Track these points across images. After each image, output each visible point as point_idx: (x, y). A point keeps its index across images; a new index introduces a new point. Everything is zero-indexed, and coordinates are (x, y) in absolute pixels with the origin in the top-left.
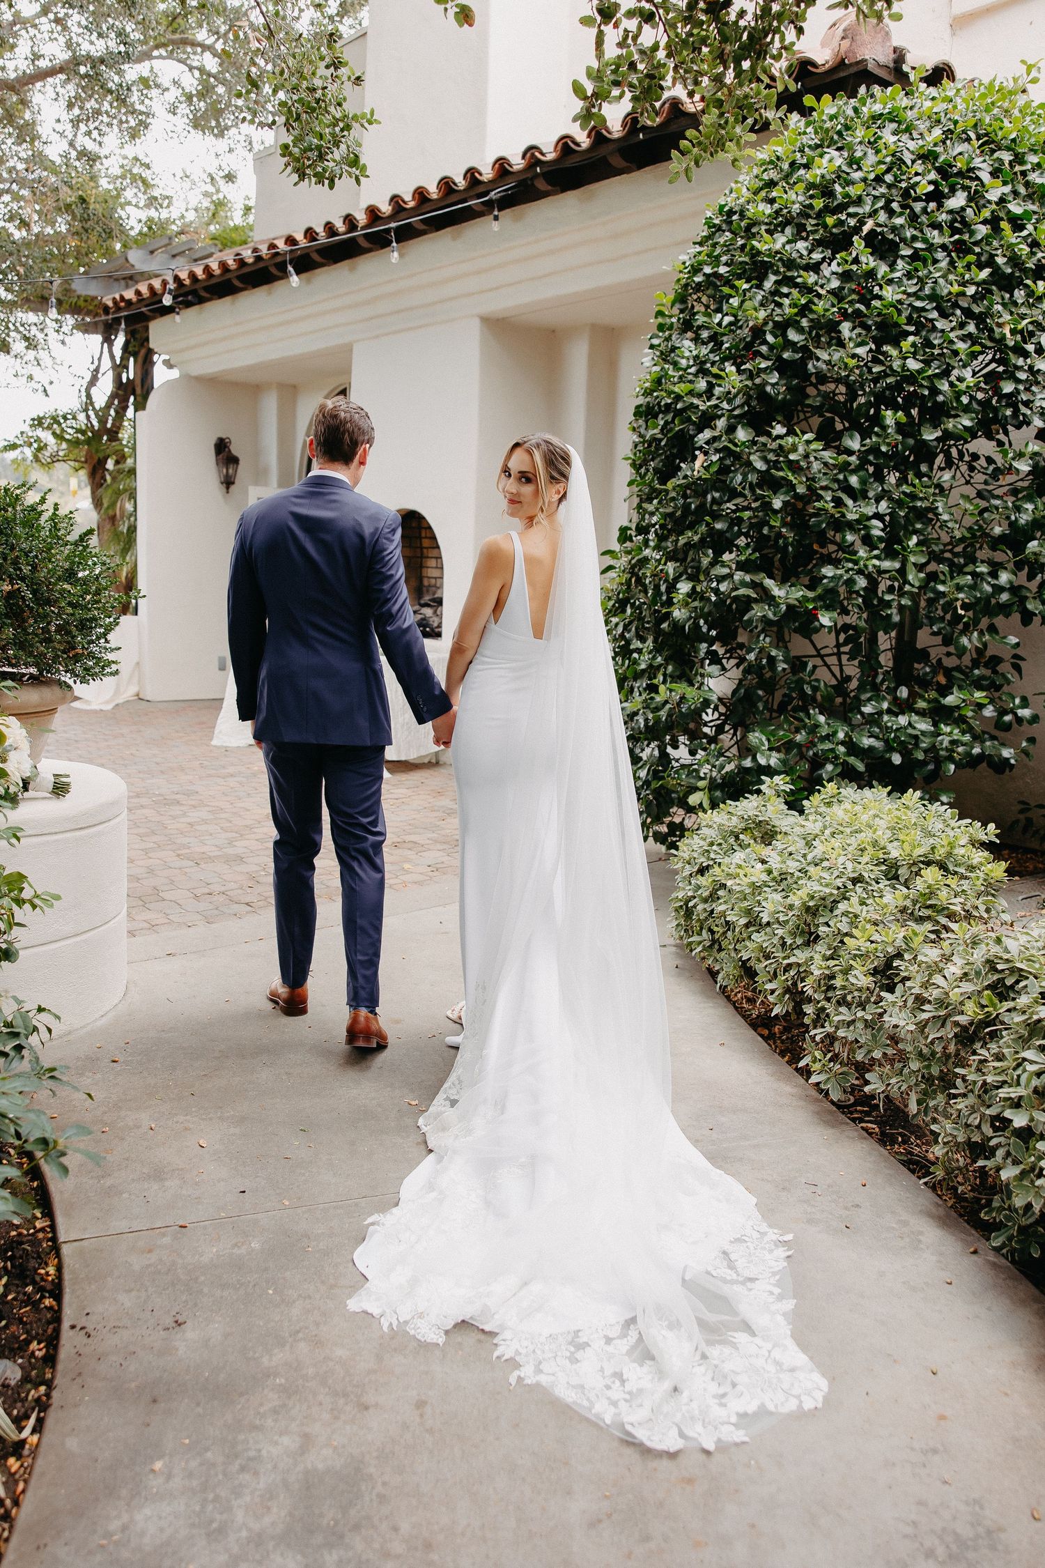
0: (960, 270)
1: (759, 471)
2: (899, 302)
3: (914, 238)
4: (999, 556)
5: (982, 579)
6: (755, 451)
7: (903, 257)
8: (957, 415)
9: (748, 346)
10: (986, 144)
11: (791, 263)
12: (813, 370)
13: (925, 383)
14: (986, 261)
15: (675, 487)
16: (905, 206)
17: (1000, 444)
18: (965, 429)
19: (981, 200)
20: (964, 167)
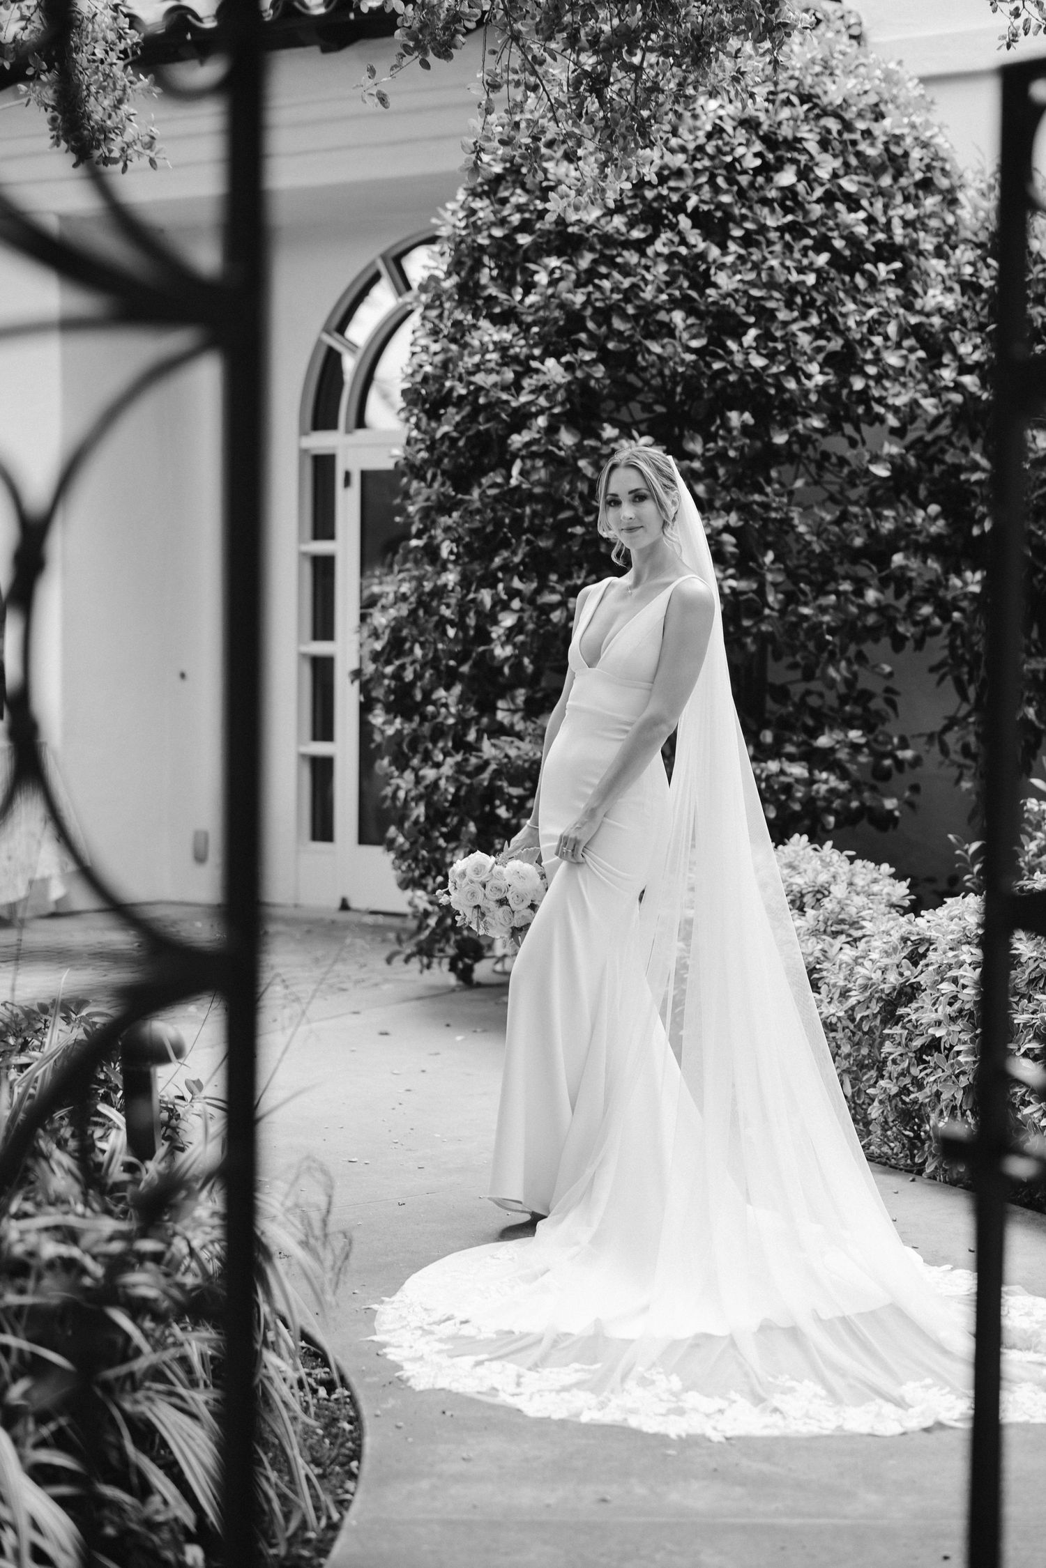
0: (797, 255)
2: (736, 290)
3: (744, 217)
4: (862, 572)
5: (847, 600)
6: (582, 457)
7: (734, 239)
8: (806, 415)
9: (561, 332)
10: (809, 110)
11: (607, 240)
12: (644, 364)
13: (770, 380)
14: (823, 244)
15: (483, 495)
16: (731, 181)
17: (853, 443)
18: (816, 430)
19: (812, 176)
20: (790, 137)
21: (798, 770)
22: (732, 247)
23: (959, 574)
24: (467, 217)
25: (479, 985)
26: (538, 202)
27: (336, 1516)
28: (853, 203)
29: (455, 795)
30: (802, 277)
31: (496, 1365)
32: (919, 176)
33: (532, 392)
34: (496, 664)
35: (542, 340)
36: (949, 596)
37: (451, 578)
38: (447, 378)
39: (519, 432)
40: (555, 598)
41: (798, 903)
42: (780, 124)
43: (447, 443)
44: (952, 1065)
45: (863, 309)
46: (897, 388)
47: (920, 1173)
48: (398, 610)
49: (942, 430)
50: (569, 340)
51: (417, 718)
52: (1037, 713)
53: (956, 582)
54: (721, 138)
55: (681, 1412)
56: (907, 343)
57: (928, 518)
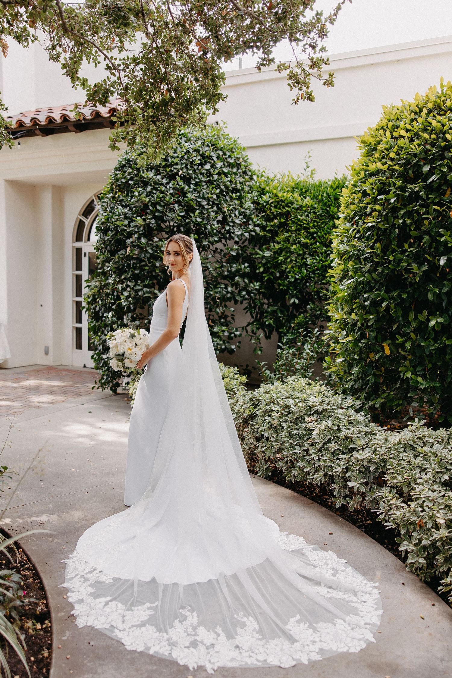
0: (211, 190)
1: (150, 253)
2: (193, 199)
3: (195, 178)
5: (223, 290)
6: (148, 246)
8: (212, 237)
9: (142, 210)
10: (214, 148)
11: (156, 183)
13: (202, 226)
14: (218, 187)
15: (119, 258)
16: (192, 167)
17: (225, 245)
18: (215, 241)
19: (215, 167)
20: (208, 155)
22: (192, 186)
23: (253, 283)
24: (115, 176)
25: (119, 394)
28: (226, 176)
30: (212, 196)
31: (113, 604)
32: (244, 170)
33: (133, 227)
34: (122, 306)
35: (136, 212)
36: (250, 289)
38: (108, 223)
39: (129, 239)
40: (140, 288)
42: (205, 151)
43: (109, 242)
45: (229, 206)
46: (238, 230)
48: (95, 290)
50: (144, 212)
54: (189, 154)
56: (240, 217)
57: (245, 267)
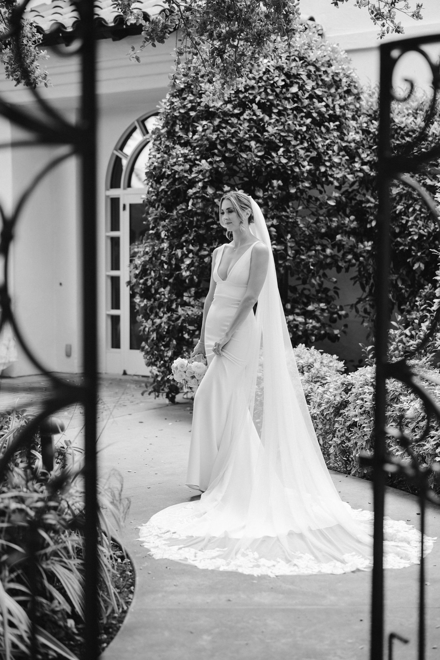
0: (299, 119)
2: (276, 133)
3: (278, 105)
4: (325, 242)
5: (319, 253)
6: (216, 198)
7: (274, 113)
8: (303, 182)
9: (207, 150)
10: (303, 63)
11: (225, 114)
12: (240, 162)
13: (289, 168)
14: (309, 115)
15: (177, 213)
16: (273, 91)
17: (321, 192)
18: (307, 187)
19: (304, 89)
20: (296, 73)
21: (300, 319)
22: (274, 116)
23: (362, 243)
24: (170, 105)
25: (178, 403)
26: (198, 99)
27: (125, 608)
28: (320, 99)
29: (168, 329)
30: (301, 128)
31: (187, 549)
32: (345, 88)
33: (196, 173)
34: (183, 278)
35: (200, 153)
36: (359, 251)
37: (165, 245)
38: (163, 168)
39: (191, 189)
40: (206, 253)
41: (301, 370)
42: (292, 68)
43: (163, 193)
44: (361, 432)
45: (324, 140)
46: (338, 171)
47: (349, 474)
48: (145, 258)
49: (355, 187)
50: (210, 153)
51: (153, 300)
52: (393, 296)
53: (361, 246)
54: (269, 74)
55: (258, 566)
56: (341, 153)
57: (350, 221)
